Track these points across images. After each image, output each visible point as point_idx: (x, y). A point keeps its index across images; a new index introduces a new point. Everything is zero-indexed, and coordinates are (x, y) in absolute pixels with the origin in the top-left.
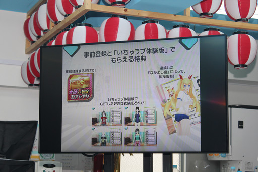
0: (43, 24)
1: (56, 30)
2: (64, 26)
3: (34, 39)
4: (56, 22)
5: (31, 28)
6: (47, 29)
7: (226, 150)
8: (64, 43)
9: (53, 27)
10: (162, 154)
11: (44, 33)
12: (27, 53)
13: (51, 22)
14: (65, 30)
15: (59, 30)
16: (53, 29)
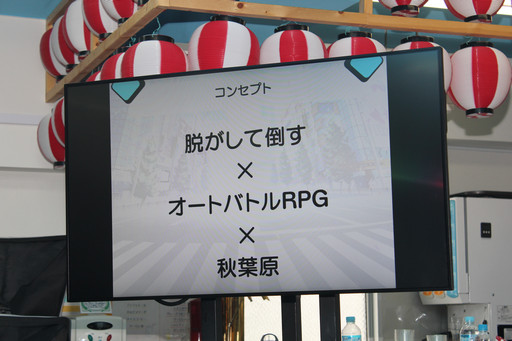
0: (78, 41)
1: (102, 50)
2: (117, 42)
3: (62, 70)
4: (103, 35)
5: (53, 48)
6: (86, 49)
7: (447, 284)
8: (118, 75)
9: (97, 45)
10: (318, 296)
11: (80, 58)
12: (49, 101)
13: (92, 37)
14: (120, 51)
15: (107, 51)
16: (98, 49)
